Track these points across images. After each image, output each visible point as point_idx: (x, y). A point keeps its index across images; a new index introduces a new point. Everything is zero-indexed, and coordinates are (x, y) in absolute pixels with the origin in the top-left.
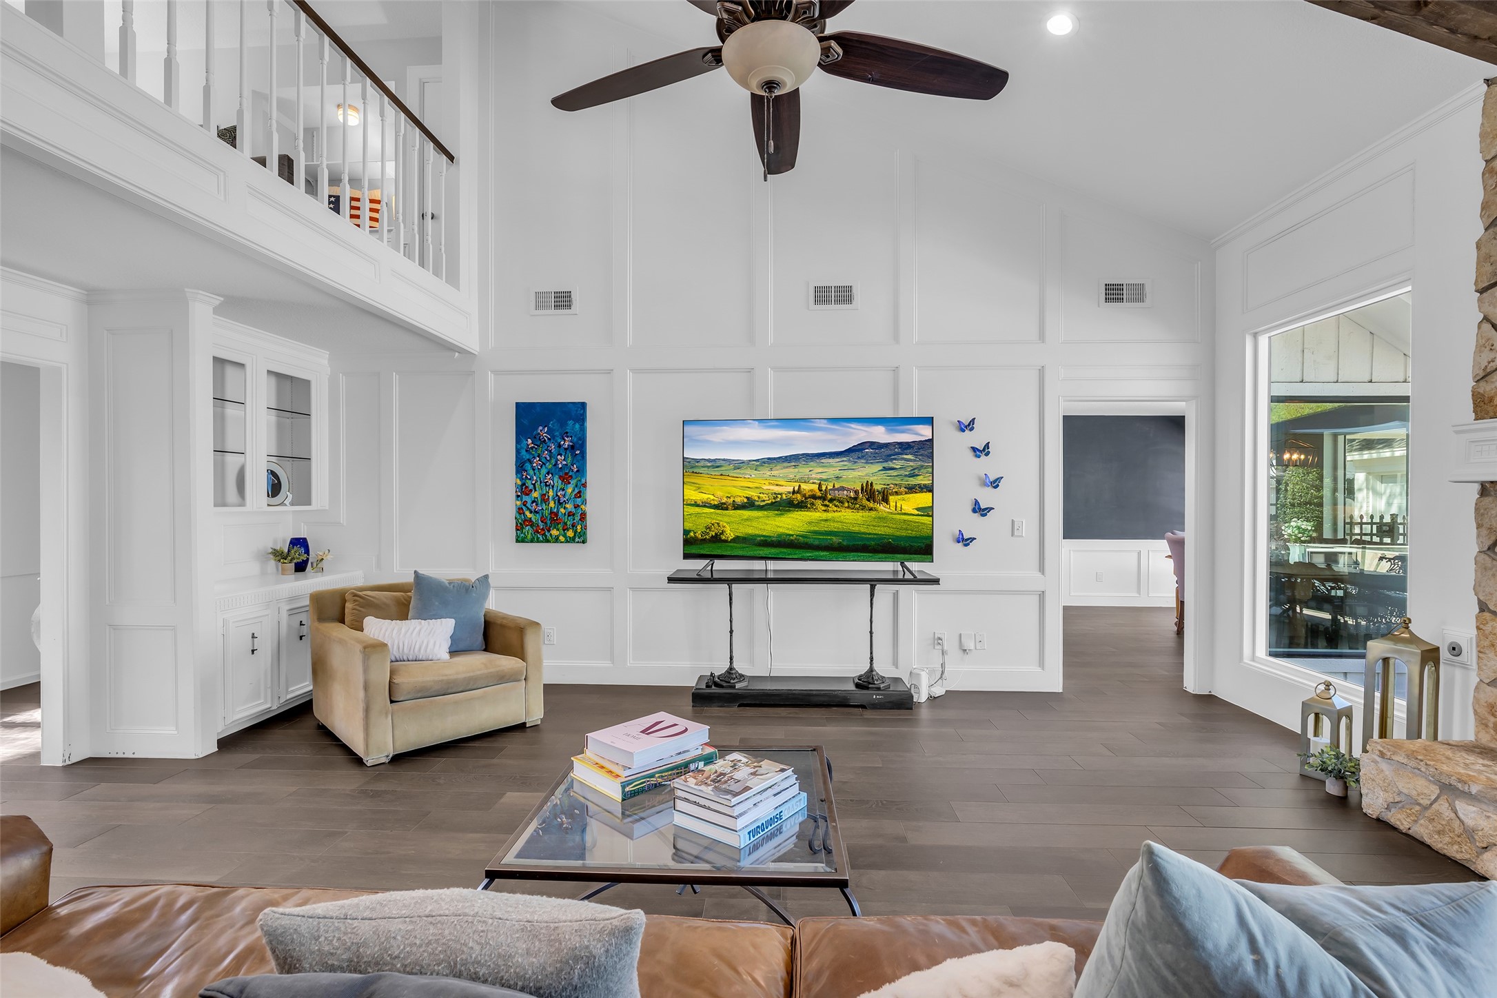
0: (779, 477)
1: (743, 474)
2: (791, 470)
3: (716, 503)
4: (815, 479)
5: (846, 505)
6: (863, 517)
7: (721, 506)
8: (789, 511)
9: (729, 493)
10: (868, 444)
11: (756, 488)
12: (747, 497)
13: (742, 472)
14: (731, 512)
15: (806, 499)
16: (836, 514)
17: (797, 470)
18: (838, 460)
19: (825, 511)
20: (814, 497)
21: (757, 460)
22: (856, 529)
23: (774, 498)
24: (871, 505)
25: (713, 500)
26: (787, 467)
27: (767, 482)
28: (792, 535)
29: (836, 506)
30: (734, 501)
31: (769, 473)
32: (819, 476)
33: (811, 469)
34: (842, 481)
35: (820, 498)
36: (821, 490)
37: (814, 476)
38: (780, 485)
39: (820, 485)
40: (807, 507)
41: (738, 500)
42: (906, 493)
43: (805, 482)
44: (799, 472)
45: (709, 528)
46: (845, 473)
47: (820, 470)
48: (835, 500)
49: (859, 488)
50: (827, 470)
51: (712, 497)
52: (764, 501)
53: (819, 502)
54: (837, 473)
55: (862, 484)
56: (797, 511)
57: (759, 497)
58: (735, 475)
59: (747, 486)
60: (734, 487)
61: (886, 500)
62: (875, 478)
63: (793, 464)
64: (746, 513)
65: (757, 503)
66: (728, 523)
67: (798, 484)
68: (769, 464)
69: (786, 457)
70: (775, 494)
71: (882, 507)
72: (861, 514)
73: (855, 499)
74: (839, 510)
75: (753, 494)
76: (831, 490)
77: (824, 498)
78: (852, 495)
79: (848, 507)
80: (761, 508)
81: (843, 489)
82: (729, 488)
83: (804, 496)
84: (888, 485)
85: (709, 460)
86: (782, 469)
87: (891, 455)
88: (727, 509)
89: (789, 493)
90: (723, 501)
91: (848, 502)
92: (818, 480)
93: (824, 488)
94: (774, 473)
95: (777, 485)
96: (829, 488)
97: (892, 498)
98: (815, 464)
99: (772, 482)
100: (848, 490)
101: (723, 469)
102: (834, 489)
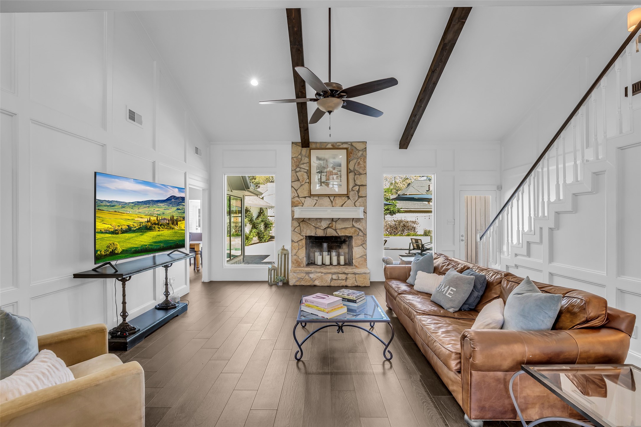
1: (126, 211)
2: (147, 209)
3: (112, 230)
4: (155, 214)
7: (115, 232)
8: (146, 232)
9: (119, 223)
10: (173, 197)
11: (132, 219)
12: (128, 226)
13: (126, 210)
15: (152, 225)
17: (149, 209)
18: (163, 204)
19: (158, 231)
20: (155, 224)
21: (132, 203)
22: (168, 238)
24: (173, 226)
25: (111, 228)
27: (136, 216)
28: (147, 245)
30: (121, 228)
31: (138, 211)
33: (154, 209)
34: (165, 215)
36: (157, 220)
37: (155, 212)
38: (143, 218)
40: (152, 229)
42: (183, 221)
43: (152, 216)
44: (150, 210)
45: (109, 247)
47: (157, 209)
49: (170, 219)
50: (159, 209)
51: (110, 226)
52: (135, 227)
53: (156, 226)
56: (149, 232)
57: (133, 225)
59: (128, 218)
60: (121, 219)
61: (177, 224)
62: (174, 214)
63: (148, 206)
64: (127, 235)
65: (132, 229)
66: (119, 242)
67: (149, 217)
68: (138, 205)
69: (145, 201)
71: (176, 227)
72: (170, 231)
73: (168, 224)
75: (131, 223)
76: (161, 220)
77: (159, 224)
78: (168, 222)
79: (166, 228)
80: (134, 231)
81: (165, 219)
82: (119, 220)
84: (178, 217)
85: (108, 202)
87: (179, 203)
88: (118, 234)
90: (116, 229)
92: (157, 215)
93: (158, 219)
94: (140, 210)
95: (141, 218)
97: (179, 223)
99: (139, 216)
101: (116, 207)
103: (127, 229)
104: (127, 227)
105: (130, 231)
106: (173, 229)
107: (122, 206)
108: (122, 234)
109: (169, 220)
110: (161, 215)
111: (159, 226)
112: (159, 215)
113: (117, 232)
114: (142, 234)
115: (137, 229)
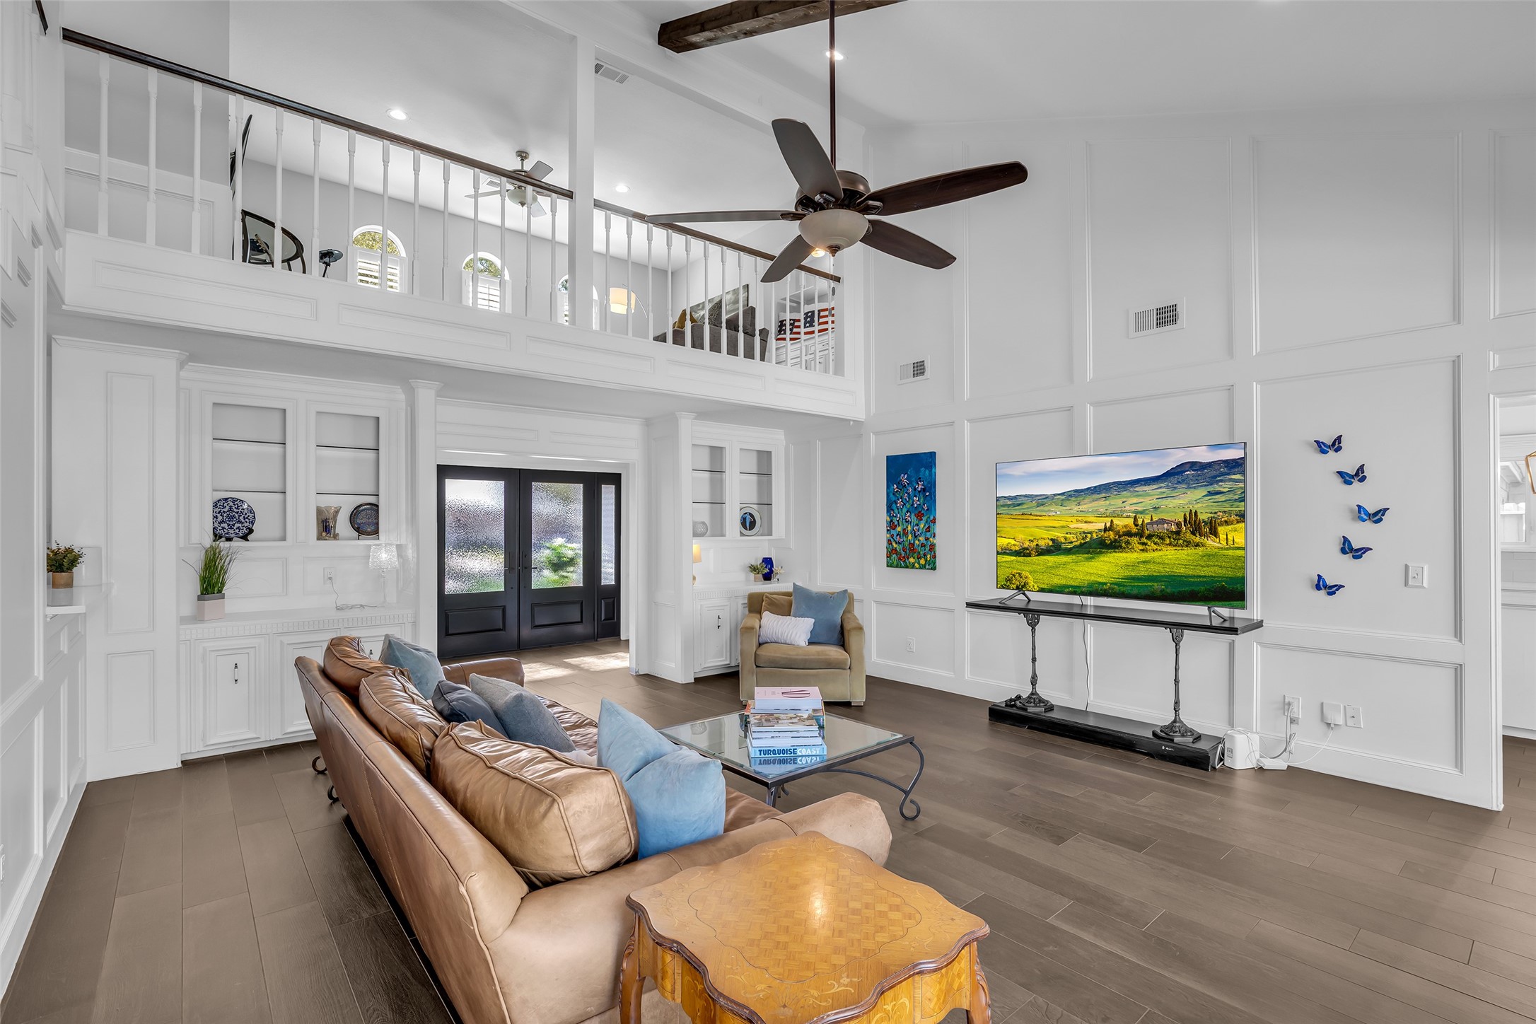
0: (1088, 512)
1: (1046, 512)
2: (1102, 503)
3: (1017, 549)
4: (1129, 511)
5: (1168, 541)
6: (1188, 555)
7: (1023, 553)
8: (1101, 553)
9: (1032, 536)
10: (1189, 465)
11: (1063, 527)
12: (1052, 540)
13: (1046, 509)
14: (1035, 559)
15: (1120, 536)
16: (1156, 554)
17: (1108, 502)
18: (1155, 487)
19: (1143, 550)
20: (1129, 534)
21: (1063, 494)
22: (1182, 571)
23: (1083, 539)
24: (1197, 539)
25: (1014, 545)
26: (1097, 499)
27: (1074, 519)
28: (1106, 584)
29: (1155, 544)
30: (1037, 545)
31: (1076, 508)
32: (1133, 508)
33: (1124, 500)
34: (1162, 512)
35: (1136, 535)
36: (1136, 525)
37: (1127, 508)
38: (1090, 522)
39: (1135, 519)
40: (1121, 546)
41: (1042, 544)
42: (1238, 522)
43: (1118, 516)
44: (1110, 505)
45: (1009, 580)
46: (1164, 502)
47: (1135, 500)
48: (1153, 536)
49: (1181, 520)
50: (1143, 500)
51: (1013, 542)
52: (1072, 542)
53: (1135, 540)
54: (1155, 502)
55: (1185, 515)
56: (1110, 553)
57: (1066, 539)
58: (1038, 514)
59: (1052, 525)
60: (1037, 527)
61: (1214, 532)
62: (1200, 505)
63: (1104, 495)
64: (1051, 559)
65: (1063, 546)
66: (1030, 572)
67: (1109, 519)
68: (1076, 497)
69: (1095, 487)
70: (1084, 533)
71: (1210, 542)
72: (1186, 552)
73: (1178, 533)
74: (1159, 548)
75: (1059, 535)
76: (1148, 524)
77: (1142, 534)
78: (1174, 528)
79: (1170, 544)
80: (1068, 552)
81: (1162, 521)
82: (1032, 529)
83: (1117, 533)
84: (1215, 513)
86: (1091, 502)
87: (1215, 477)
88: (1029, 555)
89: (1100, 530)
90: (1026, 546)
91: (1170, 538)
92: (1133, 512)
93: (1140, 522)
94: (1082, 507)
95: (1086, 522)
96: (1146, 521)
97: (1221, 529)
98: (1129, 494)
99: (1080, 518)
100: (1168, 522)
101: (1025, 506)
102: (1152, 523)
103: (1051, 546)
104: (1051, 543)
105: (1060, 550)
106: (1196, 546)
107: (1038, 503)
108: (1037, 556)
109: (1178, 524)
110: (1148, 514)
111: (1144, 540)
112: (1142, 512)
113: (1028, 551)
114: (1091, 558)
115: (1075, 547)
